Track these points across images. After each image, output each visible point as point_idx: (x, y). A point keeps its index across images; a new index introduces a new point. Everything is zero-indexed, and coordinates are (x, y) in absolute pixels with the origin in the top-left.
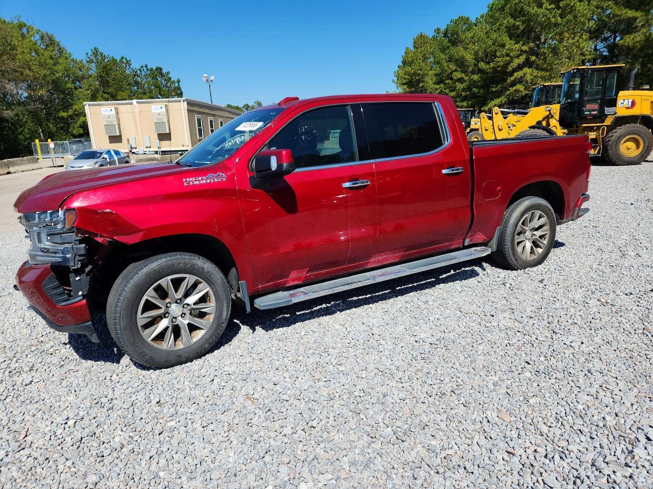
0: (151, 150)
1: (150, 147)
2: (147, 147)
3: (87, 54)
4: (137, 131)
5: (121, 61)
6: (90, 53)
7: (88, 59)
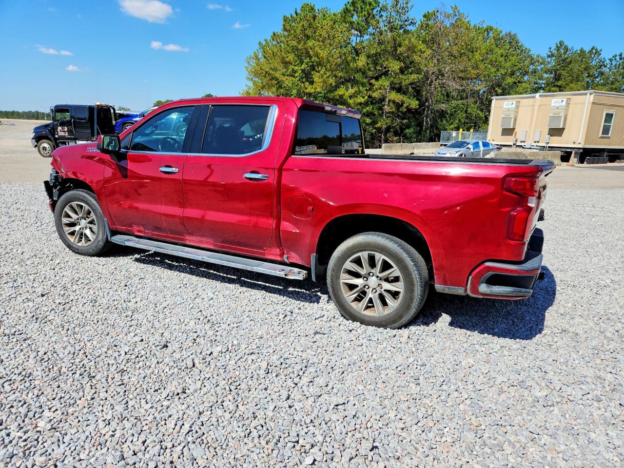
0: (538, 144)
1: (538, 142)
2: (535, 142)
3: (550, 48)
4: (531, 124)
5: (591, 52)
6: (554, 47)
7: (550, 54)
